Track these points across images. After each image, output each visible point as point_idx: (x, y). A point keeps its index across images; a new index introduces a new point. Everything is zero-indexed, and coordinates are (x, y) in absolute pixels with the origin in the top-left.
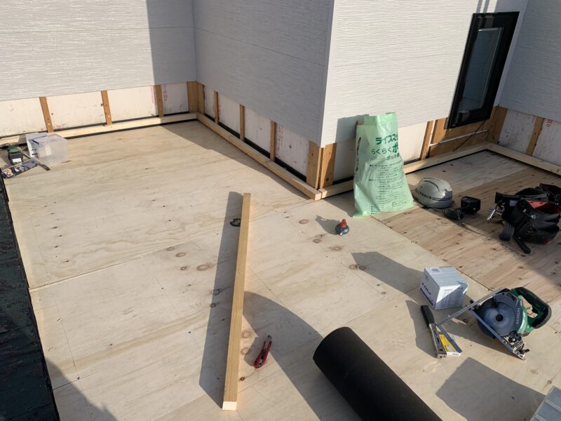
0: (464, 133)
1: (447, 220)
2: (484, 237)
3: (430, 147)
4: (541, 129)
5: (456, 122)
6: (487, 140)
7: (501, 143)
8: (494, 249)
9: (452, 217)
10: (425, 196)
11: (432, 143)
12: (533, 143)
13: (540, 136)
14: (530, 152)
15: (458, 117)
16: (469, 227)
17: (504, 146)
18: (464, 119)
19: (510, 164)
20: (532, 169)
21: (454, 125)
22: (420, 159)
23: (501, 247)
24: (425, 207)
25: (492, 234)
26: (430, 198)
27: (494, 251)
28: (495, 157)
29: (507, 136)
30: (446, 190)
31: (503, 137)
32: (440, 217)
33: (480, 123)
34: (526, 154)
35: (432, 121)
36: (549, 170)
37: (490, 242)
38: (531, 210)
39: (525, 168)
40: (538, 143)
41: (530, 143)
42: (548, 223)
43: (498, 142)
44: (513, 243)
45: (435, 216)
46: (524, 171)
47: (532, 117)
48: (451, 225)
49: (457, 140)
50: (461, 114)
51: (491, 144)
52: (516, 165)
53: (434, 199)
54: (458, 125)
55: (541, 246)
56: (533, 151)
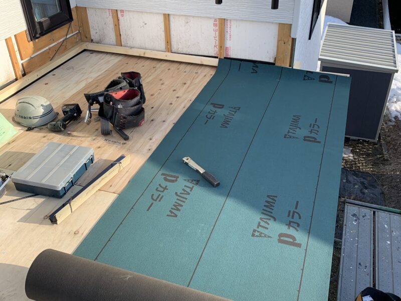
0: (54, 41)
1: (53, 134)
2: (89, 138)
3: (22, 64)
4: (118, 20)
5: (39, 31)
6: (82, 41)
7: (94, 40)
8: (99, 147)
9: (56, 130)
10: (25, 118)
11: (22, 59)
12: (119, 35)
13: (120, 27)
14: (119, 43)
15: (38, 27)
16: (75, 133)
17: (98, 43)
18: (45, 26)
19: (108, 57)
20: (126, 58)
21: (38, 36)
22: (16, 80)
23: (105, 142)
24: (30, 129)
25: (96, 133)
26: (30, 118)
27: (99, 149)
28: (94, 55)
29: (96, 33)
30: (42, 105)
31: (94, 35)
32: (45, 134)
33: (67, 26)
34: (117, 45)
35: (10, 38)
36: (138, 55)
37: (94, 142)
38: (116, 101)
39: (120, 58)
40: (121, 34)
41: (116, 36)
42: (134, 108)
43: (92, 40)
44: (115, 135)
45: (41, 134)
46: (120, 61)
47: (108, 11)
48: (57, 138)
49: (50, 49)
50: (40, 23)
51: (87, 43)
52: (113, 57)
53: (35, 118)
54: (42, 34)
55: (137, 129)
56: (121, 41)
